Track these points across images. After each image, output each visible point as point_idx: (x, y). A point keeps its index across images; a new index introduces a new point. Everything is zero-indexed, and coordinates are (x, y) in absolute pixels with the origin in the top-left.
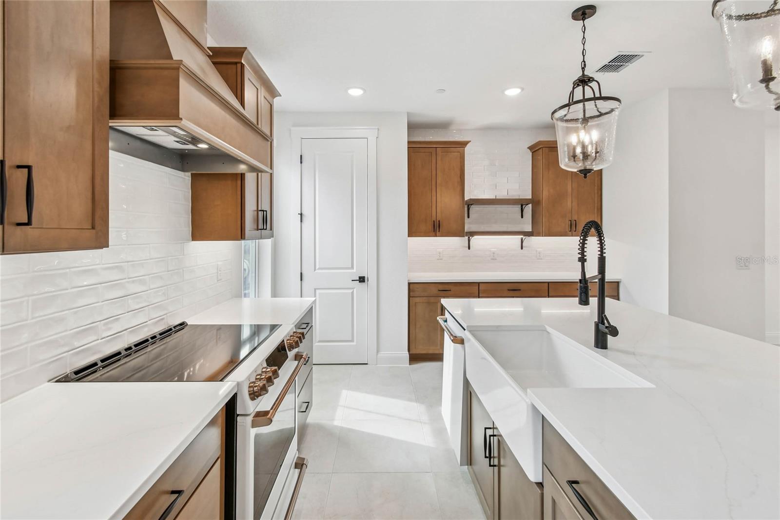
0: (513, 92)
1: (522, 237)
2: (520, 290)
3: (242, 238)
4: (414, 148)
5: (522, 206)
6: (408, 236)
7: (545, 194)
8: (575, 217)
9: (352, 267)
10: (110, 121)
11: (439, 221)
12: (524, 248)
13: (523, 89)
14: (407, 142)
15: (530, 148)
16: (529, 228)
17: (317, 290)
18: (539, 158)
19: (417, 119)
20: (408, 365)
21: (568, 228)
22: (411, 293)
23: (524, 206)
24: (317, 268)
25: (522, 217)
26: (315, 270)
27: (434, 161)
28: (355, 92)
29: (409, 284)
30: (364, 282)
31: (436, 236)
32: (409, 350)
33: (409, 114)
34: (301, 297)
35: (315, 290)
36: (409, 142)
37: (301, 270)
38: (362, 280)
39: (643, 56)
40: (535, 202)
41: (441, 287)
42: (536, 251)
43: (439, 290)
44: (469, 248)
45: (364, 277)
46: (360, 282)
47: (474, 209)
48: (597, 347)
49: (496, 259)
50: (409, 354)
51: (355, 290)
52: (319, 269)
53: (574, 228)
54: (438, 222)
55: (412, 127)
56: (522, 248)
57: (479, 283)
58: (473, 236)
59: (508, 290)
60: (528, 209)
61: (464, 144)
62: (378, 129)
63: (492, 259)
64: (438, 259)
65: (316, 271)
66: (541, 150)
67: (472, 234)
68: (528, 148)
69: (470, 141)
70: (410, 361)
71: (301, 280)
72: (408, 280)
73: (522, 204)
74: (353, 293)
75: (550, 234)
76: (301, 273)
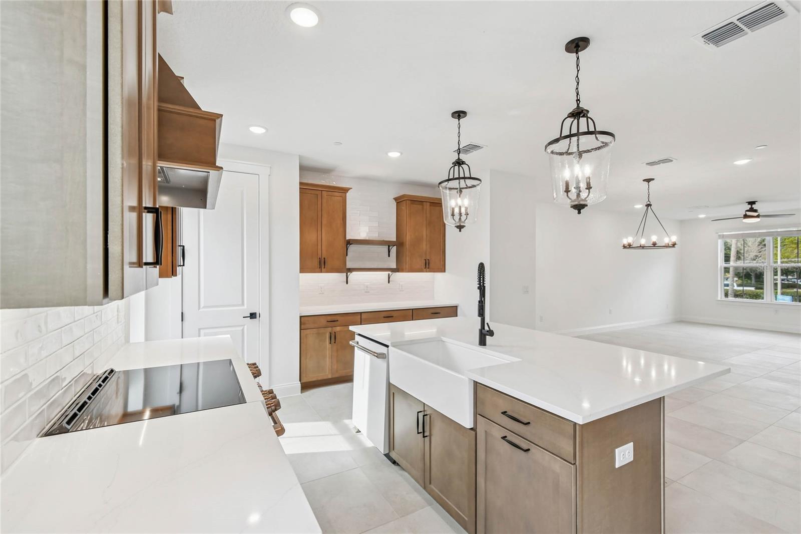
0: (394, 155)
1: (390, 273)
2: (392, 317)
3: (173, 275)
4: (305, 189)
5: (389, 247)
6: (300, 272)
7: (408, 238)
8: (428, 258)
9: (243, 304)
10: (159, 162)
11: (324, 258)
12: (390, 282)
13: (401, 154)
14: (299, 183)
15: (396, 199)
16: (394, 266)
17: (201, 331)
18: (403, 208)
19: (306, 163)
20: (300, 394)
21: (423, 266)
22: (302, 326)
23: (390, 247)
24: (202, 305)
25: (389, 256)
26: (199, 309)
27: (319, 203)
28: (258, 130)
29: (301, 317)
30: (256, 318)
31: (321, 272)
32: (300, 380)
33: (300, 157)
34: (182, 338)
35: (199, 330)
36: (301, 184)
37: (182, 309)
38: (253, 316)
39: (482, 148)
40: (399, 244)
41: (329, 318)
42: (399, 284)
43: (328, 321)
44: (347, 283)
45: (256, 313)
46: (251, 318)
47: (352, 248)
48: (481, 345)
49: (369, 292)
50: (301, 383)
51: (246, 326)
52: (204, 307)
53: (427, 266)
54: (323, 260)
55: (303, 169)
56: (389, 282)
57: (361, 313)
58: (351, 272)
59: (384, 317)
60: (394, 250)
61: (345, 190)
62: (271, 167)
63: (366, 292)
64: (320, 294)
65: (201, 310)
66: (405, 202)
67: (350, 270)
68: (394, 199)
69: (351, 188)
70: (301, 389)
71: (182, 321)
72: (300, 314)
73: (389, 244)
74: (243, 330)
75: (412, 270)
76: (182, 313)
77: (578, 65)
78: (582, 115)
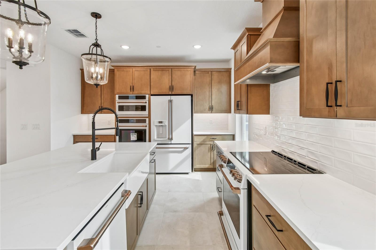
77: (96, 26)
78: (98, 46)
